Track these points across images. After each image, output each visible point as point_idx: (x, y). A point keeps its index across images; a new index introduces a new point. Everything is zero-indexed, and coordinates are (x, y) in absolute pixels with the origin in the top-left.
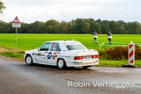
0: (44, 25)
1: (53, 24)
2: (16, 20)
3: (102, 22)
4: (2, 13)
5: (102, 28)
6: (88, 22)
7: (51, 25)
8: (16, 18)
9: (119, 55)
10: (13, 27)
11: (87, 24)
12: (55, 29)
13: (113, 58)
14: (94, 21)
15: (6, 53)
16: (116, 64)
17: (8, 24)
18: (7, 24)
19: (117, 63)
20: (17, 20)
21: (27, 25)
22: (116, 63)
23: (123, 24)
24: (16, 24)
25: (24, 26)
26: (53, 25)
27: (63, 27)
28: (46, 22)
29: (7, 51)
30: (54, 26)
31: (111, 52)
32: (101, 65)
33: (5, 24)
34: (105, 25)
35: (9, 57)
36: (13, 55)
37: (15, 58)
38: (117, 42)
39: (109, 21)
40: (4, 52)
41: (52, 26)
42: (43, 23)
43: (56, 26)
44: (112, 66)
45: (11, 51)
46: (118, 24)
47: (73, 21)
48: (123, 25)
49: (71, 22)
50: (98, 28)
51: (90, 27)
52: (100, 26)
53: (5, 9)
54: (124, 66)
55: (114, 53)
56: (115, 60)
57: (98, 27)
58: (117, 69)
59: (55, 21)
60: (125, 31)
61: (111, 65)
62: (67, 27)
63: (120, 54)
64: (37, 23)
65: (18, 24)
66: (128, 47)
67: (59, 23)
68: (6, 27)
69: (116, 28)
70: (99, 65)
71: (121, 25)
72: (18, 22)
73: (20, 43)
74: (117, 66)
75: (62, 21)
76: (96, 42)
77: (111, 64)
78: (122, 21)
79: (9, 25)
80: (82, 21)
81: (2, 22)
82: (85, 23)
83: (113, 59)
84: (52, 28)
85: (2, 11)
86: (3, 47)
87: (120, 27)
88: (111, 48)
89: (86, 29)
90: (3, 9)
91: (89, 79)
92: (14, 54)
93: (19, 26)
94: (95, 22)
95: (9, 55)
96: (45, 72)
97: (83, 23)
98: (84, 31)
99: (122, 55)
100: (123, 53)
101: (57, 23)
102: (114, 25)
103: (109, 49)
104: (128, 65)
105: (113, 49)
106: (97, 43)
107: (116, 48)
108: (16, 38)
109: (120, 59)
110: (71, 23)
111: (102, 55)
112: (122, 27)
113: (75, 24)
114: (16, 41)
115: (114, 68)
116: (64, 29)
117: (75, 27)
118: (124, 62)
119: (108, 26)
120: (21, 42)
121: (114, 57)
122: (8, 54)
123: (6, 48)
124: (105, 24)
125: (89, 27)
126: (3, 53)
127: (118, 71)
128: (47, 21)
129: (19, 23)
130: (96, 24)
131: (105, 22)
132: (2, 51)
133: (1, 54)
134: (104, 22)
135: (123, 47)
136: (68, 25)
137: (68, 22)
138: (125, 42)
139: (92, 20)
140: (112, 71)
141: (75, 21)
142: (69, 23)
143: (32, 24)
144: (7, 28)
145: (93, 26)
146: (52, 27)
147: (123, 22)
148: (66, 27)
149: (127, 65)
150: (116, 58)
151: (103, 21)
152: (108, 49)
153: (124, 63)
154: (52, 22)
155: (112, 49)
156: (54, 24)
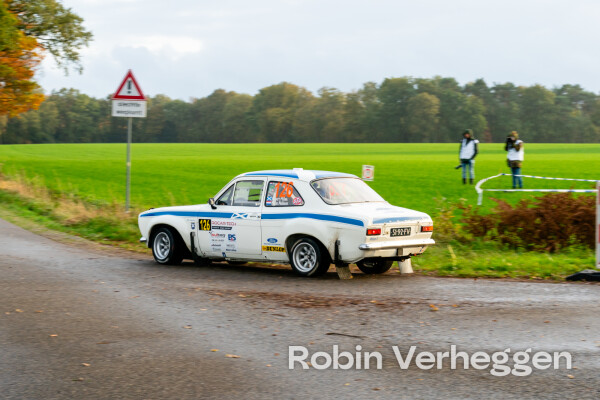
0: (251, 105)
1: (285, 100)
2: (129, 88)
3: (493, 91)
4: (73, 57)
5: (489, 117)
6: (431, 92)
7: (277, 106)
8: (130, 79)
9: (559, 231)
10: (115, 114)
11: (426, 100)
12: (294, 125)
13: (530, 242)
14: (459, 89)
15: (89, 224)
16: (542, 268)
17: (102, 102)
18: (97, 105)
19: (548, 262)
20: (133, 86)
21: (178, 106)
22: (546, 266)
23: (580, 99)
24: (125, 104)
25: (165, 110)
26: (285, 108)
27: (328, 115)
28: (257, 96)
29: (92, 214)
30: (289, 109)
31: (523, 218)
32: (481, 273)
33: (87, 102)
34: (503, 105)
35: (99, 238)
36: (115, 232)
37: (123, 244)
38: (550, 175)
39: (519, 88)
40: (77, 218)
41: (281, 110)
42: (244, 99)
43: (298, 111)
44: (526, 278)
45: (105, 215)
46: (558, 101)
47: (369, 91)
48: (581, 103)
49: (360, 92)
50: (474, 117)
51: (440, 115)
52: (483, 108)
53: (90, 42)
54: (576, 278)
55: (538, 221)
56: (542, 251)
57: (475, 111)
58: (547, 290)
59: (295, 88)
60: (591, 130)
61: (523, 274)
62: (344, 112)
63: (563, 225)
64: (219, 97)
65: (138, 105)
66: (595, 197)
67: (313, 98)
68: (91, 115)
69: (552, 118)
70: (473, 273)
71: (570, 105)
72: (135, 93)
73: (146, 183)
74: (549, 278)
75: (324, 89)
76: (468, 178)
77: (523, 270)
78: (577, 87)
79: (104, 106)
80: (409, 90)
81: (74, 94)
82: (420, 95)
83: (530, 249)
84: (280, 120)
85: (75, 50)
86: (76, 202)
87: (570, 111)
88: (522, 202)
89: (424, 122)
90: (79, 40)
91: (426, 333)
92: (120, 230)
93: (140, 110)
94: (460, 94)
95: (100, 230)
96: (241, 304)
97: (412, 99)
98: (414, 129)
99: (569, 230)
100: (576, 222)
101: (304, 99)
102: (541, 102)
103: (514, 205)
104: (595, 274)
105: (534, 204)
106: (471, 181)
107: (547, 200)
108: (128, 160)
109: (563, 247)
110: (362, 96)
111: (486, 229)
112: (577, 112)
113: (376, 101)
114: (127, 174)
115: (534, 286)
116: (331, 124)
117: (378, 115)
118: (578, 260)
119: (516, 107)
120: (154, 176)
121: (536, 236)
122: (97, 227)
123: (88, 204)
124: (503, 101)
125: (438, 115)
126: (75, 226)
127: (550, 298)
128: (263, 92)
129: (141, 97)
130: (468, 102)
131: (505, 91)
132: (72, 217)
133: (67, 226)
134: (501, 91)
135: (575, 198)
136: (347, 107)
137: (349, 95)
138: (587, 176)
139: (448, 83)
140: (523, 299)
141: (378, 88)
142: (353, 97)
143: (199, 103)
144: (96, 119)
145: (455, 108)
146: (282, 114)
147: (580, 92)
148: (339, 113)
149: (590, 271)
150: (543, 241)
151: (493, 88)
152: (509, 206)
153: (577, 264)
154: (281, 96)
155: (530, 206)
156: (291, 100)
